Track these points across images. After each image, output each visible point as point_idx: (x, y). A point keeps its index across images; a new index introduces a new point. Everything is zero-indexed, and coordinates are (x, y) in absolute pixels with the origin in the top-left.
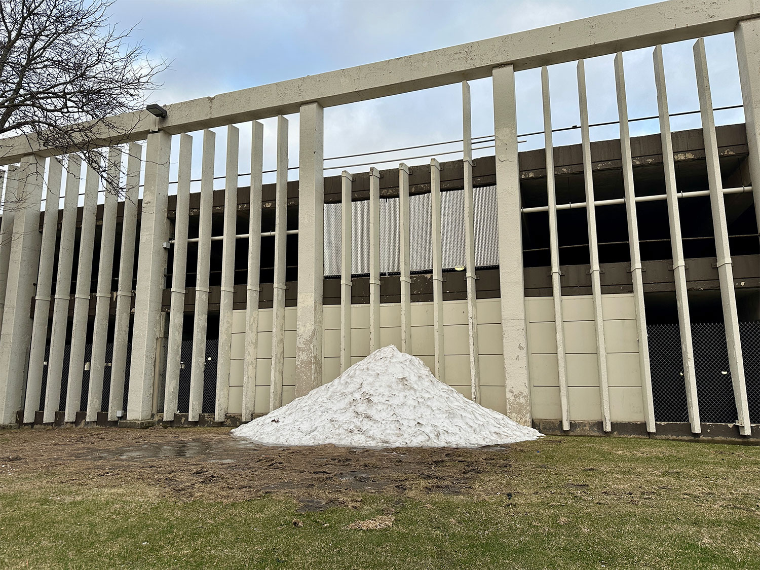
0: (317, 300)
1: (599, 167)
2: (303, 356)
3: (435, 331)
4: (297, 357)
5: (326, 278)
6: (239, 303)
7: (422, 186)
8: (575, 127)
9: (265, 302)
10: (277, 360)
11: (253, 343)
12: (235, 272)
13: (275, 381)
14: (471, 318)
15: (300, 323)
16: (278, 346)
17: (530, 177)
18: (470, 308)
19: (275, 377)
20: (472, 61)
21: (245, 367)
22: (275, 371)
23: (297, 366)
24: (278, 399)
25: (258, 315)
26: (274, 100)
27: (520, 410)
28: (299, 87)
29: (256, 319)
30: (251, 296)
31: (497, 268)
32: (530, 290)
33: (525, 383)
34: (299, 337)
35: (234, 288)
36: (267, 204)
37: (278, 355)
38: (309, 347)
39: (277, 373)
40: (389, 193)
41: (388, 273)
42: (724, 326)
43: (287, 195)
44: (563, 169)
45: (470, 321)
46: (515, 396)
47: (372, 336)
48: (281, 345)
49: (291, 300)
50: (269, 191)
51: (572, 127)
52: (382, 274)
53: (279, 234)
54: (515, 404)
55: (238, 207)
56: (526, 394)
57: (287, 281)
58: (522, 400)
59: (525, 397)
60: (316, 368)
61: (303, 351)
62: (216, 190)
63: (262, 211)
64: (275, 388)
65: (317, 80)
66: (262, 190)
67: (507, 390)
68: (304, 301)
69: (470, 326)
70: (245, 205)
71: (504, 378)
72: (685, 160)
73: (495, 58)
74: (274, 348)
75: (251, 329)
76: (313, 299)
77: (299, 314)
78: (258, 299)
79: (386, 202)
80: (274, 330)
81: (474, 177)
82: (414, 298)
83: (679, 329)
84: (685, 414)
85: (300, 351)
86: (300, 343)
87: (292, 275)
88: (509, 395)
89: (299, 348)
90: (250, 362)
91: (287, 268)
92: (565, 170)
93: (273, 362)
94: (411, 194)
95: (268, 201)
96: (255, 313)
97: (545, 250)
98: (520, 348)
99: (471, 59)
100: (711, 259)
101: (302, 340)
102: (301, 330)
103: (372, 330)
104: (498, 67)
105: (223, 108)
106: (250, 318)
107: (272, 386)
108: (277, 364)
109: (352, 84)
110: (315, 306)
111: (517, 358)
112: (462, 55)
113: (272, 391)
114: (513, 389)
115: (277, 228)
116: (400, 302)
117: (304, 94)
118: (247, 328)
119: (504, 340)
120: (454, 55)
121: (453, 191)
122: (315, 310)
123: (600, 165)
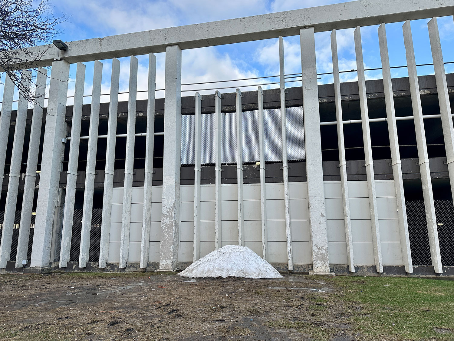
0: (177, 181)
1: (369, 97)
2: (167, 221)
3: (262, 204)
4: (162, 222)
5: (182, 166)
6: (118, 182)
7: (251, 105)
8: (353, 71)
9: (138, 182)
10: (146, 223)
11: (128, 212)
12: (115, 161)
13: (145, 238)
14: (287, 195)
15: (164, 197)
16: (147, 213)
17: (324, 101)
18: (286, 188)
19: (145, 236)
20: (286, 24)
21: (123, 228)
22: (145, 231)
23: (162, 227)
24: (146, 251)
25: (132, 191)
26: (147, 42)
27: (322, 258)
28: (165, 34)
29: (131, 194)
30: (128, 178)
31: (304, 161)
32: (327, 177)
33: (326, 240)
34: (164, 207)
35: (114, 172)
36: (140, 114)
37: (147, 220)
38: (171, 214)
39: (146, 233)
40: (228, 109)
41: (227, 163)
42: (453, 202)
43: (154, 108)
44: (346, 97)
45: (286, 197)
46: (319, 249)
47: (217, 207)
48: (149, 213)
49: (158, 180)
50: (141, 105)
51: (351, 70)
52: (222, 164)
53: (149, 135)
54: (319, 255)
55: (118, 115)
56: (326, 248)
57: (154, 167)
58: (323, 252)
59: (325, 249)
60: (176, 229)
61: (167, 217)
62: (102, 103)
63: (136, 118)
64: (145, 244)
65: (179, 30)
66: (136, 104)
67: (313, 245)
68: (168, 182)
69: (286, 200)
70: (124, 114)
71: (311, 237)
72: (424, 94)
73: (302, 22)
74: (144, 215)
75: (127, 201)
76: (174, 180)
77: (164, 191)
78: (132, 179)
79: (226, 115)
80: (145, 202)
81: (286, 101)
82: (246, 181)
83: (424, 204)
84: (430, 260)
85: (164, 217)
86: (164, 211)
87: (158, 163)
88: (314, 248)
89: (164, 215)
90: (126, 225)
91: (154, 159)
92: (347, 98)
93: (144, 225)
94: (243, 110)
95: (140, 112)
96: (130, 189)
97: (334, 150)
98: (322, 215)
99: (286, 22)
100: (443, 158)
101: (166, 209)
102: (165, 202)
103: (217, 202)
104: (304, 28)
105: (109, 46)
106: (127, 193)
107: (143, 243)
108: (147, 227)
109: (203, 34)
110: (176, 186)
111: (320, 223)
112: (279, 19)
113: (142, 245)
114: (317, 244)
115: (148, 130)
116: (237, 184)
117: (169, 39)
118: (124, 201)
119: (311, 210)
120: (274, 19)
121: (272, 109)
122: (176, 188)
123: (370, 96)
